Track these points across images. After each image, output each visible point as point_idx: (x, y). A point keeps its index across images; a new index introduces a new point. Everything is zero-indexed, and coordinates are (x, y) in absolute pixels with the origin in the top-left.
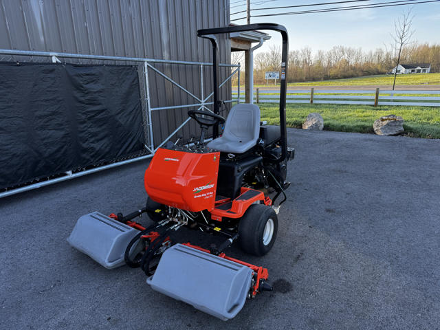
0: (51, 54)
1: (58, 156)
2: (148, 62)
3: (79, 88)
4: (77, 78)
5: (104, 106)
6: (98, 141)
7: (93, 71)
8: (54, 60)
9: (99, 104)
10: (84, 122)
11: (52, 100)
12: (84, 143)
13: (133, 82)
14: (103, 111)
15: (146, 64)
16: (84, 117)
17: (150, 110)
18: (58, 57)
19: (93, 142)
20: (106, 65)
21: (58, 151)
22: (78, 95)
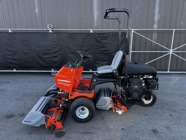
0: (90, 30)
1: (87, 64)
2: (134, 31)
3: (98, 41)
4: (98, 38)
5: (108, 49)
6: (103, 61)
7: (105, 35)
8: (91, 32)
9: (106, 48)
10: (99, 54)
11: (88, 45)
12: (98, 61)
13: (123, 39)
14: (107, 50)
15: (132, 32)
16: (99, 52)
17: (131, 52)
18: (92, 31)
19: (101, 61)
20: (111, 33)
21: (88, 62)
22: (98, 44)
